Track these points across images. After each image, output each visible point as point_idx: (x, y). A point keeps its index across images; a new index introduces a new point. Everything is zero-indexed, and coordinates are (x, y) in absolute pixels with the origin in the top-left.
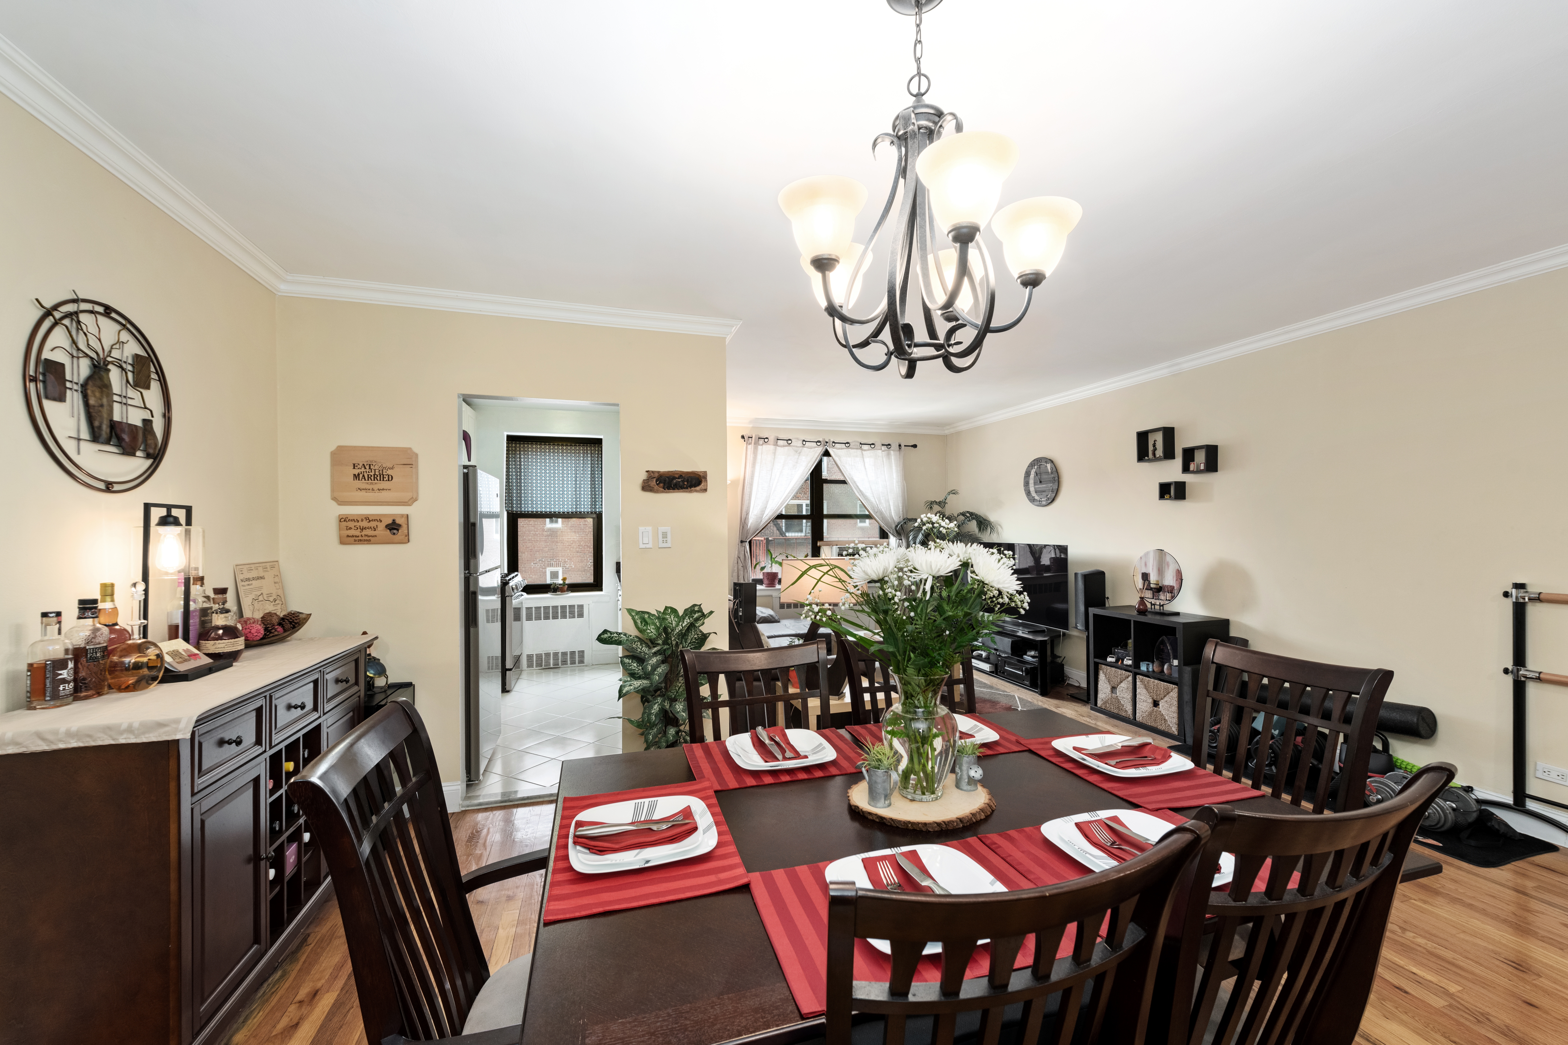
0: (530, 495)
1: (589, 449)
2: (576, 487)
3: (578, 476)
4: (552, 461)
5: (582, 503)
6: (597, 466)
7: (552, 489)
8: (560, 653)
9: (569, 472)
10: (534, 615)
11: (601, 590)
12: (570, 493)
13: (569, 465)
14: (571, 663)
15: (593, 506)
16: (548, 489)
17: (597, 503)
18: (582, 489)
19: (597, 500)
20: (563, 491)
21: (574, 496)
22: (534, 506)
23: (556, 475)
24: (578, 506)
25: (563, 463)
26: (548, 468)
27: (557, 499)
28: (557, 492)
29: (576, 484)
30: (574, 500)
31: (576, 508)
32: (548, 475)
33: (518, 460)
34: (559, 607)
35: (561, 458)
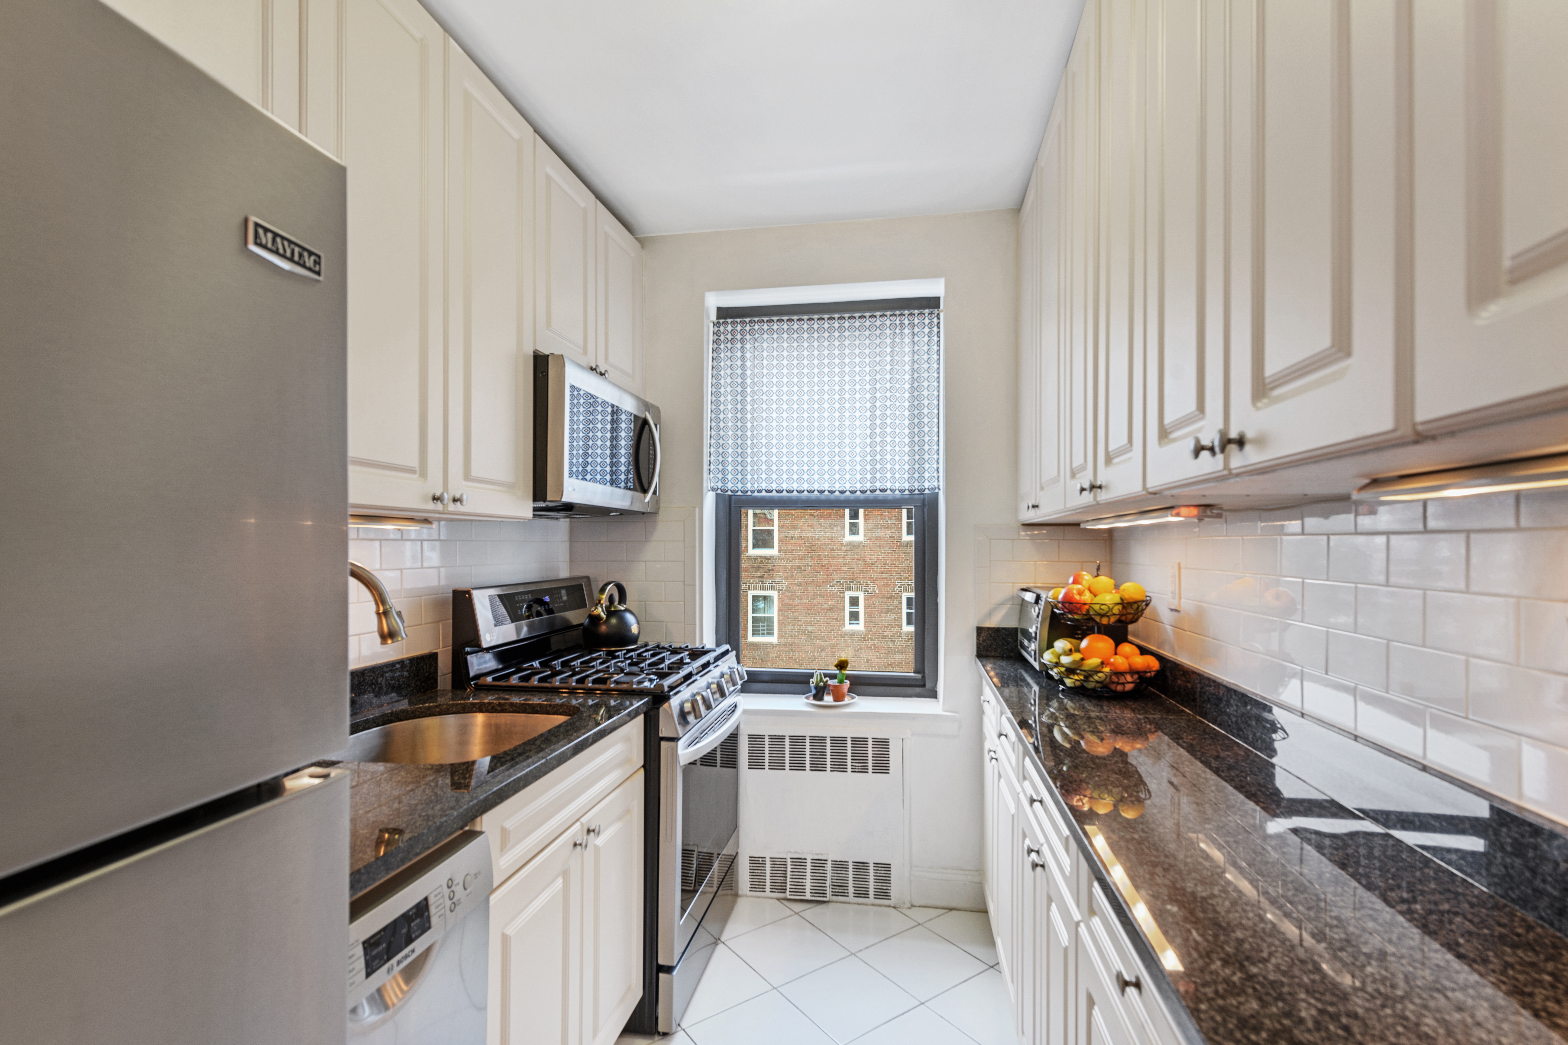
0: (764, 450)
1: (906, 322)
2: (873, 426)
3: (878, 395)
4: (816, 362)
5: (888, 466)
6: (926, 366)
7: (816, 432)
8: (829, 863)
9: (858, 387)
10: (767, 755)
11: (933, 694)
12: (858, 441)
13: (857, 369)
14: (858, 895)
15: (916, 475)
16: (806, 433)
17: (926, 466)
18: (888, 430)
19: (926, 457)
20: (842, 436)
21: (868, 449)
22: (774, 476)
23: (826, 397)
24: (878, 475)
25: (842, 364)
26: (806, 380)
27: (826, 459)
28: (826, 441)
29: (873, 417)
30: (868, 458)
31: (873, 479)
32: (806, 397)
33: (739, 363)
34: (828, 741)
35: (837, 352)
